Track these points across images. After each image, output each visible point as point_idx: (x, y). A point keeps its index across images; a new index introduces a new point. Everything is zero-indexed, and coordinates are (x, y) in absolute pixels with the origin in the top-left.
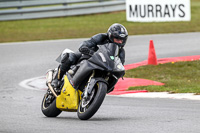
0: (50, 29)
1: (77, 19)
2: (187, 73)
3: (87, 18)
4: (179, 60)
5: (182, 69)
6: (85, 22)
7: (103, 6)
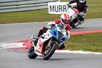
0: (10, 18)
1: (23, 13)
2: (80, 40)
5: (77, 38)
6: (27, 15)
7: (37, 6)
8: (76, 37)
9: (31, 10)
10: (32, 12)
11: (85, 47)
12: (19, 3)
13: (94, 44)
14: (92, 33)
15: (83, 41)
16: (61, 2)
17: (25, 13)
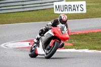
0: (16, 18)
2: (85, 39)
3: (34, 12)
4: (80, 33)
5: (83, 37)
6: (33, 14)
10: (37, 12)
11: (91, 46)
12: (24, 3)
13: (99, 43)
15: (88, 39)
16: (66, 1)
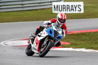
6: (32, 14)
7: (41, 6)
8: (79, 35)
9: (36, 10)
10: (36, 11)
11: (88, 45)
12: (24, 3)
13: (96, 43)
14: (95, 32)
15: (86, 39)
16: (65, 1)
17: (30, 12)
